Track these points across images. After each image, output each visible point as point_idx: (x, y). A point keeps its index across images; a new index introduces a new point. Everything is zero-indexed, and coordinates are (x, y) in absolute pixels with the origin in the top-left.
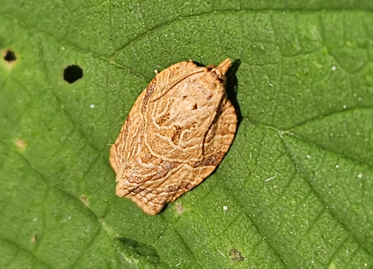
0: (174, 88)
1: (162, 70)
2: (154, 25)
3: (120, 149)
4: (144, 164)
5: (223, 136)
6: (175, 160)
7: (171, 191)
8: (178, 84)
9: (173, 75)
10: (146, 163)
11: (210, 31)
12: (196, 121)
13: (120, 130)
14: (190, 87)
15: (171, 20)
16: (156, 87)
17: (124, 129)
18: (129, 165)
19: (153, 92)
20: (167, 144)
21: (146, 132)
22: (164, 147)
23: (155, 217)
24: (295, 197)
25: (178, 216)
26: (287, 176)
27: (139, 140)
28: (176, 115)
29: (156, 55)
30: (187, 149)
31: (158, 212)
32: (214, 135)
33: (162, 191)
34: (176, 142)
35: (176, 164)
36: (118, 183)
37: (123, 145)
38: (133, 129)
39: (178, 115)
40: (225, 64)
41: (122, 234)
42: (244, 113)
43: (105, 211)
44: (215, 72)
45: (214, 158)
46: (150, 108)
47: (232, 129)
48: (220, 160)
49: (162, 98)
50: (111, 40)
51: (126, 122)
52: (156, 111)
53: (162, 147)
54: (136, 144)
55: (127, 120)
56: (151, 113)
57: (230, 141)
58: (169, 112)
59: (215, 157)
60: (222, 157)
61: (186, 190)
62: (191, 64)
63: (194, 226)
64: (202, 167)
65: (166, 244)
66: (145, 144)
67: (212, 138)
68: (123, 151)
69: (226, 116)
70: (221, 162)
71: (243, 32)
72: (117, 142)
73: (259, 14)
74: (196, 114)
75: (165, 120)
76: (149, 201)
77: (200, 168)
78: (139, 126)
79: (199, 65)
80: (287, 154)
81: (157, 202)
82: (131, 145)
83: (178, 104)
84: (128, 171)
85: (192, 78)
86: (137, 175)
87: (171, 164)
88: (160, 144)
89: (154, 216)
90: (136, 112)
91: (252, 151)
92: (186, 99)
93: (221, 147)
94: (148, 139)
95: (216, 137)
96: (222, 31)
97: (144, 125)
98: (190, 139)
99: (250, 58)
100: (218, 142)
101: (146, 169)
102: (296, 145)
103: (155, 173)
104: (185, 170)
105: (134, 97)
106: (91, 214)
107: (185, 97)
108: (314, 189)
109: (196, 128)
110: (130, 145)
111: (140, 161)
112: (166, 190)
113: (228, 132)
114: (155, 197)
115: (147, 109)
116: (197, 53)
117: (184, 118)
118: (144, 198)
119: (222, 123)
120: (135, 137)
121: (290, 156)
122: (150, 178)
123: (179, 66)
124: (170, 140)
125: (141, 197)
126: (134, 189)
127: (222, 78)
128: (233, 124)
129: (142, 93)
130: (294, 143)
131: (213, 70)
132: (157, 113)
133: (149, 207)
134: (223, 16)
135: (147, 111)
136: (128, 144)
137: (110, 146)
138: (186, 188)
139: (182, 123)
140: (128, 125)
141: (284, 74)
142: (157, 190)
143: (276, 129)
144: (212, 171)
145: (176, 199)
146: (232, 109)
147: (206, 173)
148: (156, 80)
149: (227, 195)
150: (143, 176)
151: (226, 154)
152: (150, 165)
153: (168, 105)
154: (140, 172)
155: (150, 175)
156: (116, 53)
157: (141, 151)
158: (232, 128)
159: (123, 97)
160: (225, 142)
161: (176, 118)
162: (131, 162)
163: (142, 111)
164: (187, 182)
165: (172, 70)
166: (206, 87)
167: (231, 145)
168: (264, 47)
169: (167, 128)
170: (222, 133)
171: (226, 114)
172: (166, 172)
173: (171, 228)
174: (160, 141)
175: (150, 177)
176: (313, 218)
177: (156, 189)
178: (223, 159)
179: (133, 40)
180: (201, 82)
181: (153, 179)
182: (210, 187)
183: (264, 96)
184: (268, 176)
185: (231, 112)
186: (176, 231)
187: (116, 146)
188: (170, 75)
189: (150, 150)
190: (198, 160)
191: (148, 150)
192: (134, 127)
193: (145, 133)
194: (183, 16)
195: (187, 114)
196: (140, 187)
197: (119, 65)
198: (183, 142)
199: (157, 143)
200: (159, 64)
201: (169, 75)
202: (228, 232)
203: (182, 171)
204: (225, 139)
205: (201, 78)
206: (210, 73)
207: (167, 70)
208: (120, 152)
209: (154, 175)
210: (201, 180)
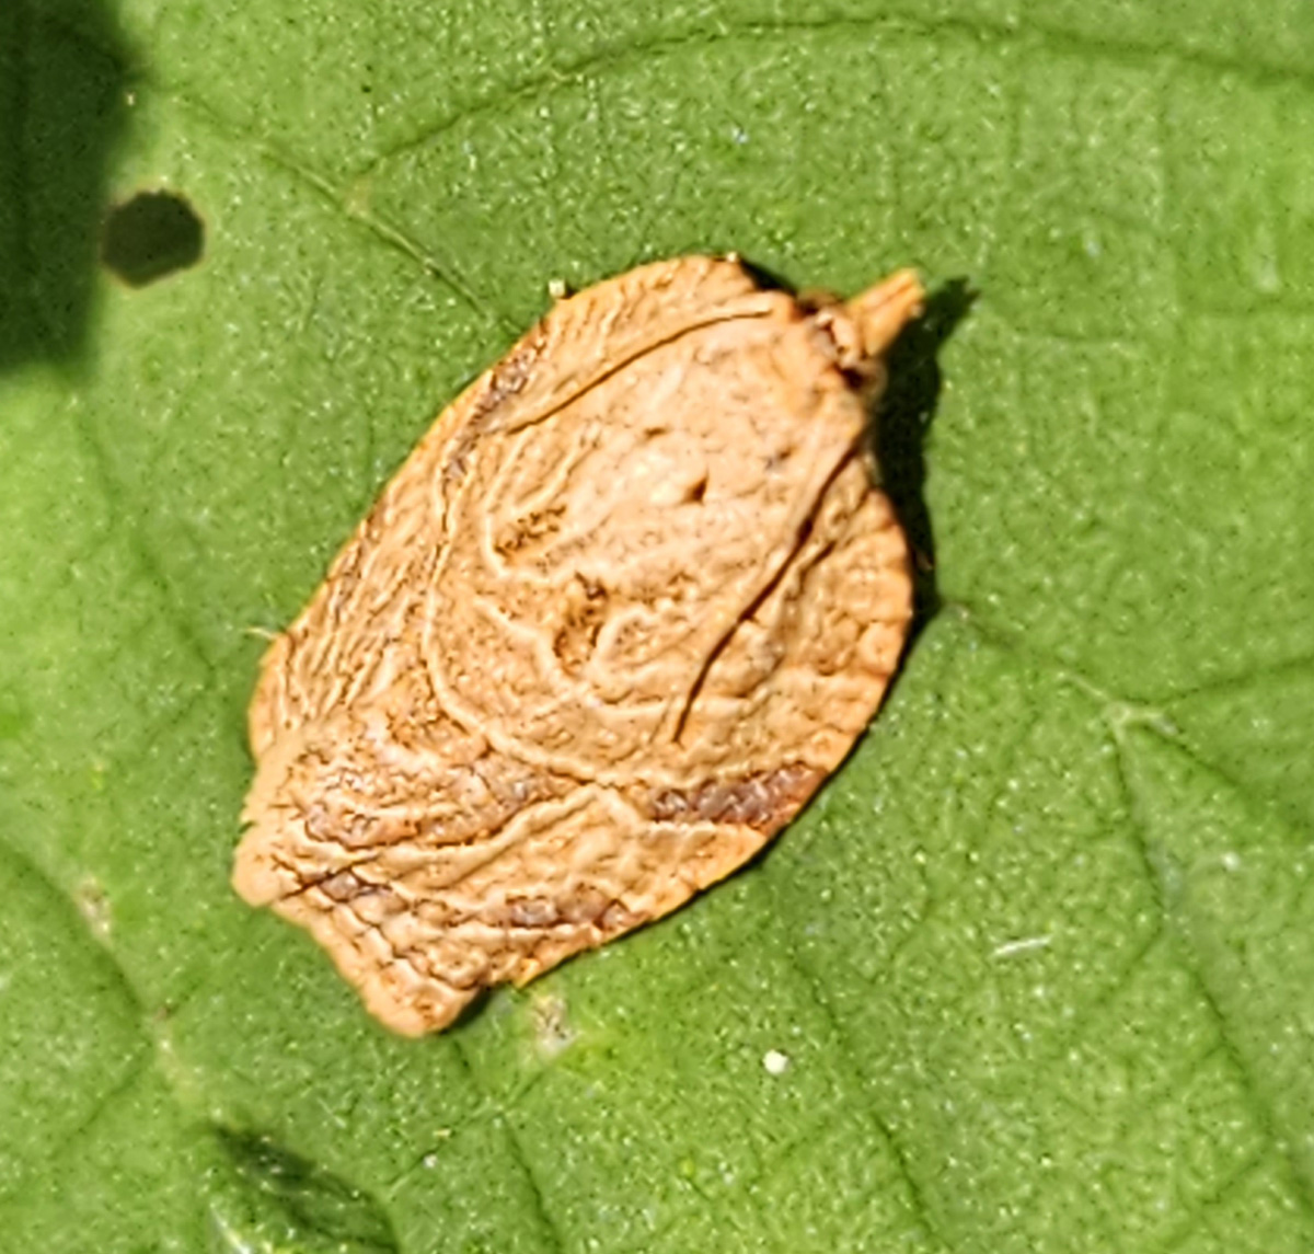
0: (614, 379)
1: (589, 284)
2: (586, 44)
3: (308, 660)
4: (395, 753)
5: (822, 681)
6: (559, 760)
7: (516, 924)
8: (638, 364)
9: (630, 316)
10: (407, 745)
11: (852, 121)
12: (689, 571)
13: (326, 566)
14: (692, 386)
15: (670, 32)
16: (540, 367)
17: (345, 561)
18: (323, 745)
19: (518, 392)
20: (525, 666)
21: (438, 586)
22: (511, 676)
23: (422, 1048)
24: (1130, 1061)
25: (537, 1068)
26: (1106, 945)
27: (395, 622)
28: (595, 522)
29: (570, 202)
30: (626, 711)
31: (438, 1026)
32: (779, 662)
33: (471, 917)
34: (577, 662)
35: (559, 781)
36: (251, 831)
37: (323, 643)
38: (385, 567)
39: (603, 523)
40: (890, 299)
41: (241, 1113)
42: (952, 574)
43: (183, 977)
44: (828, 328)
45: (761, 791)
46: (488, 467)
47: (879, 651)
48: (793, 807)
49: (551, 422)
50: (366, 90)
51: (363, 526)
52: (507, 486)
53: (498, 674)
54: (379, 644)
55: (370, 521)
56: (483, 495)
57: (857, 716)
58: (563, 499)
59: (766, 783)
60: (804, 793)
61: (596, 934)
62: (727, 270)
63: (607, 1133)
64: (692, 822)
65: (449, 1198)
66: (419, 647)
67: (765, 678)
68: (315, 674)
69: (855, 576)
70: (797, 817)
71: (1015, 149)
72: (298, 626)
73: (1103, 66)
74: (698, 535)
75: (536, 537)
76: (398, 955)
77: (685, 827)
78: (410, 553)
79: (763, 280)
80: (1129, 829)
81: (439, 968)
82: (357, 645)
83: (617, 467)
84: (309, 772)
85: (712, 340)
86: (350, 804)
87: (532, 776)
88: (491, 661)
89: (415, 1041)
90: (419, 483)
91: (961, 788)
92: (657, 441)
93: (811, 734)
94: (437, 624)
95: (786, 678)
96: (911, 128)
97: (439, 549)
98: (648, 661)
99: (1024, 293)
100: (795, 709)
101: (400, 780)
102: (1178, 792)
103: (446, 808)
104: (602, 823)
105: (426, 408)
106: (113, 981)
107: (654, 433)
108: (1231, 1037)
109: (687, 609)
110: (350, 646)
111: (379, 731)
112: (491, 912)
113: (853, 664)
114: (435, 942)
115: (471, 474)
116: (771, 226)
117: (633, 542)
118: (374, 934)
119: (830, 609)
120: (385, 606)
121: (1142, 846)
122: (415, 831)
123: (669, 276)
124: (544, 647)
125: (359, 926)
126: (329, 876)
127: (866, 367)
128: (889, 623)
129: (468, 392)
130: (1172, 777)
131: (823, 317)
132: (510, 498)
133: (393, 989)
134: (930, 49)
135: (467, 481)
136: (345, 643)
137: (269, 644)
138: (599, 923)
139: (622, 568)
140: (367, 545)
141: (1176, 403)
142: (444, 906)
143: (1098, 693)
144: (745, 857)
145: (541, 977)
146: (893, 545)
147: (712, 864)
148: (544, 330)
149: (797, 1001)
150: (381, 813)
151: (827, 779)
152: (426, 762)
153: (567, 462)
154: (370, 790)
155: (416, 812)
156: (383, 164)
157: (394, 683)
158: (881, 646)
159: (375, 398)
160: (834, 712)
161: (591, 535)
162: (333, 730)
163: (446, 481)
164: (603, 893)
165: (633, 291)
166: (769, 400)
167: (862, 737)
168: (1105, 244)
169: (539, 581)
170: (822, 661)
171: (854, 566)
172: (501, 812)
173: (490, 1122)
174: (491, 644)
175: (418, 825)
176: (1196, 1187)
177: (440, 896)
178: (809, 804)
179: (473, 110)
180: (748, 371)
181: (431, 837)
182: (723, 942)
183: (1064, 507)
184: (1013, 932)
185: (881, 557)
186: (513, 1144)
187: (294, 645)
188: (617, 318)
189: (439, 684)
190: (679, 785)
191: (429, 680)
192: (388, 558)
193: (431, 593)
194: (734, 17)
195: (652, 525)
196: (358, 870)
197: (385, 229)
198: (613, 671)
199: (478, 650)
200: (579, 256)
201: (611, 316)
202: (766, 1188)
203: (588, 826)
204: (830, 698)
205: (754, 349)
206: (801, 329)
207: (611, 286)
208: (304, 677)
209: (438, 820)
210: (682, 895)
